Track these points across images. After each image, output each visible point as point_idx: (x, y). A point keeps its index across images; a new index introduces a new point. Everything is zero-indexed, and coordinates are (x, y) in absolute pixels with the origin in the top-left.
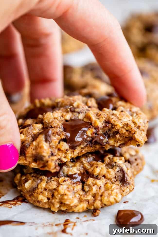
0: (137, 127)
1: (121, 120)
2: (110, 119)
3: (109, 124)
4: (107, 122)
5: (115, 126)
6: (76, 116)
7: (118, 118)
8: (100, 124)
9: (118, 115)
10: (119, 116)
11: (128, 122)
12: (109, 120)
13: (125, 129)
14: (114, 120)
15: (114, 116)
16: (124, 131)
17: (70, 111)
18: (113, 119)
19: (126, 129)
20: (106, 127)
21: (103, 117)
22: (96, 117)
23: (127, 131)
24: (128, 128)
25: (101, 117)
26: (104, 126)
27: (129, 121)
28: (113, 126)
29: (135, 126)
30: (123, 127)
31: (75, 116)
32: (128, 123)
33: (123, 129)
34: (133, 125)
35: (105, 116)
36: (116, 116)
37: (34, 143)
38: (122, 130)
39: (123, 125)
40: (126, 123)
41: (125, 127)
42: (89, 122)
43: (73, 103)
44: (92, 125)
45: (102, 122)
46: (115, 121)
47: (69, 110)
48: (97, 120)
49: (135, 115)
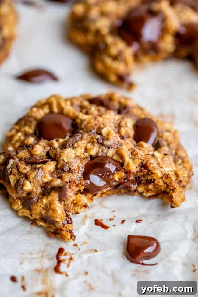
0: (178, 181)
1: (162, 167)
2: (149, 163)
3: (145, 169)
4: (144, 166)
5: (152, 173)
6: (104, 151)
7: (158, 164)
8: (134, 167)
9: (159, 160)
10: (161, 162)
11: (170, 173)
12: (147, 164)
13: (163, 181)
14: (154, 166)
15: (154, 159)
16: (161, 183)
17: (96, 142)
18: (153, 164)
19: (164, 181)
20: (141, 172)
21: (139, 159)
22: (131, 156)
23: (165, 183)
24: (167, 181)
25: (136, 157)
26: (139, 170)
27: (172, 171)
28: (150, 172)
29: (176, 180)
30: (162, 178)
31: (102, 151)
32: (168, 174)
33: (161, 181)
34: (174, 178)
35: (142, 157)
36: (157, 160)
37: (45, 201)
38: (158, 181)
39: (162, 176)
40: (167, 173)
41: (164, 179)
42: (120, 161)
43: (102, 129)
44: (124, 167)
45: (137, 165)
46: (153, 168)
47: (95, 140)
48: (131, 162)
49: (180, 161)
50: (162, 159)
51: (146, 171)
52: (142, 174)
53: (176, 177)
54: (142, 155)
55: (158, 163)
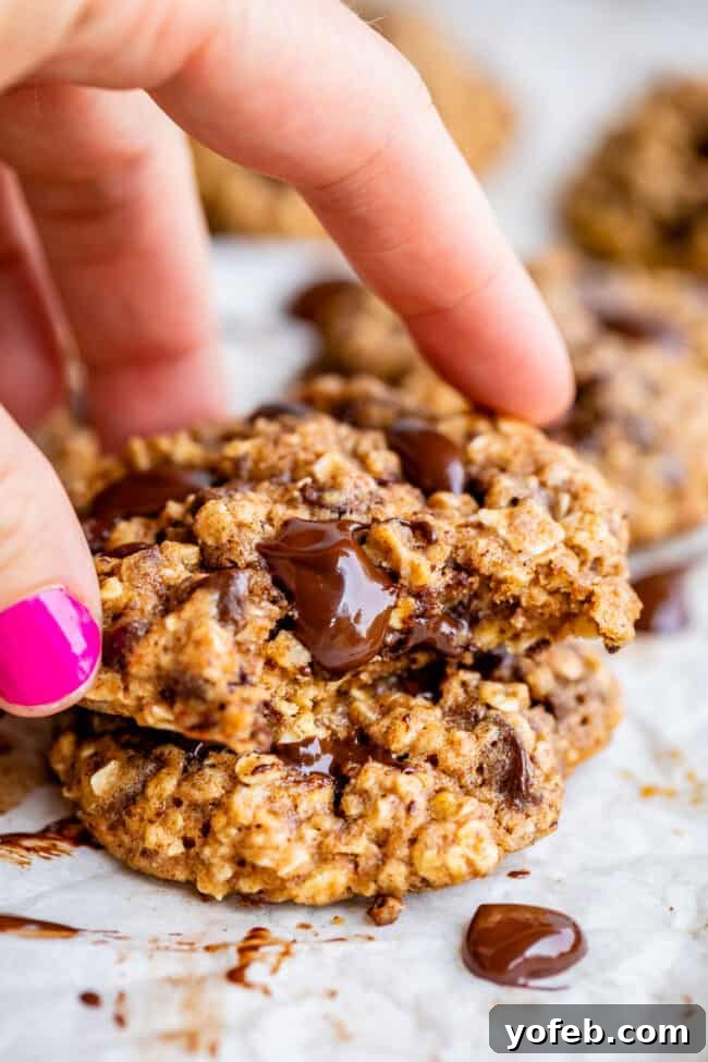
0: (589, 564)
1: (520, 551)
2: (475, 556)
3: (470, 574)
4: (463, 566)
5: (501, 582)
7: (506, 545)
8: (435, 581)
9: (503, 532)
10: (510, 538)
11: (552, 556)
12: (470, 560)
13: (544, 587)
14: (494, 558)
15: (488, 536)
16: (541, 597)
18: (489, 555)
19: (548, 587)
20: (460, 588)
21: (441, 545)
23: (552, 593)
24: (556, 583)
26: (451, 582)
27: (555, 548)
28: (491, 583)
29: (583, 563)
30: (535, 582)
32: (551, 562)
33: (536, 591)
34: (571, 564)
36: (498, 536)
37: (171, 622)
38: (531, 597)
39: (533, 576)
40: (544, 560)
41: (543, 581)
44: (402, 582)
45: (442, 566)
46: (495, 564)
48: (419, 559)
49: (565, 500)
50: (510, 525)
51: (475, 580)
52: (465, 591)
53: (578, 554)
54: (447, 532)
55: (502, 543)
